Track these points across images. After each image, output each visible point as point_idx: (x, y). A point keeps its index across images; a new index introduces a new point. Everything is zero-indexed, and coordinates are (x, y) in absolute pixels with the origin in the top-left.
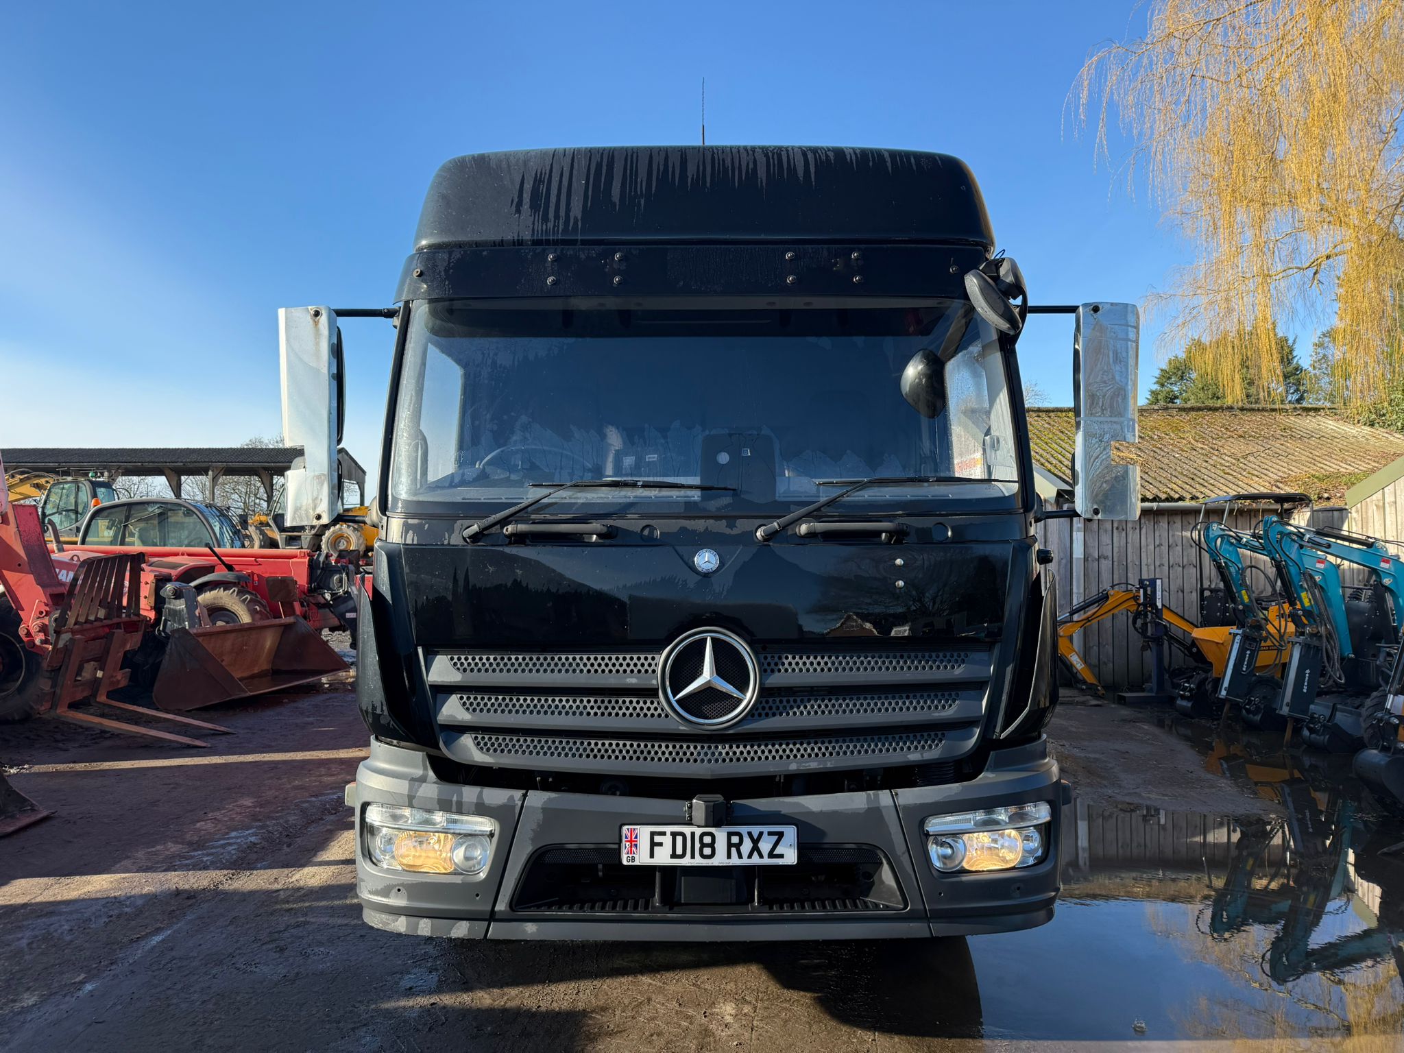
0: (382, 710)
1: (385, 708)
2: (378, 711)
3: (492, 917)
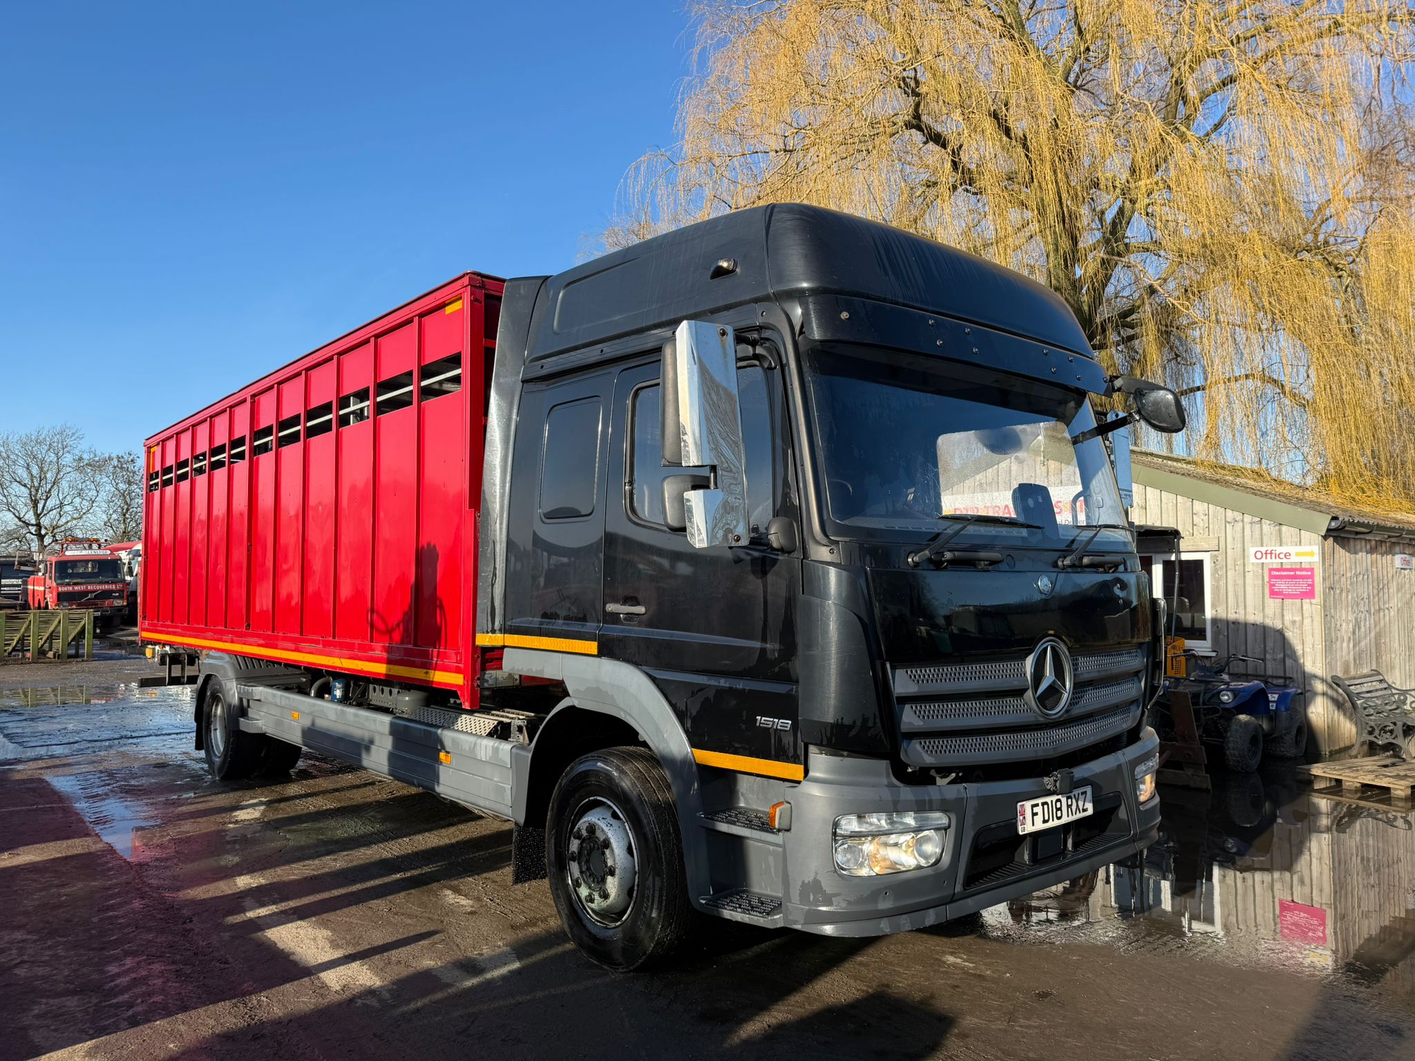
0: (875, 723)
1: (878, 720)
2: (870, 724)
3: (953, 899)
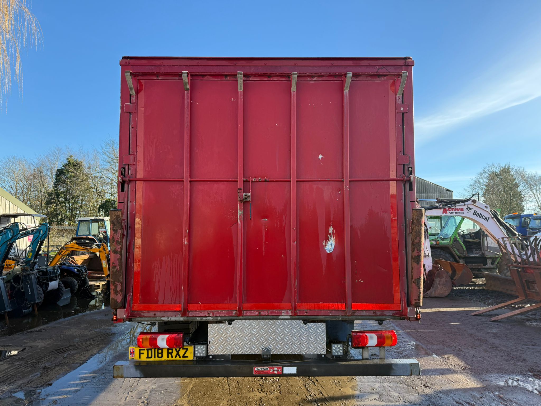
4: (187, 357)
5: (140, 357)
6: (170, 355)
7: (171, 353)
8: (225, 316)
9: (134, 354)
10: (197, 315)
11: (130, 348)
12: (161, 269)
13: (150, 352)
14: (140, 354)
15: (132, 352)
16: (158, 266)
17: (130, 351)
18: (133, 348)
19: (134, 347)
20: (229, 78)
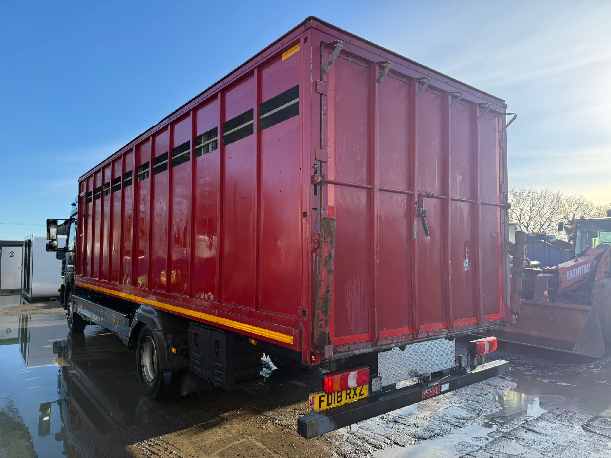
4: (363, 394)
5: (320, 407)
6: (348, 396)
7: (349, 394)
8: (405, 341)
9: (314, 404)
10: (384, 343)
11: (310, 397)
12: (352, 292)
13: (330, 396)
14: (321, 401)
15: (312, 402)
16: (350, 289)
17: (310, 401)
18: (313, 396)
19: (315, 395)
20: (404, 79)
